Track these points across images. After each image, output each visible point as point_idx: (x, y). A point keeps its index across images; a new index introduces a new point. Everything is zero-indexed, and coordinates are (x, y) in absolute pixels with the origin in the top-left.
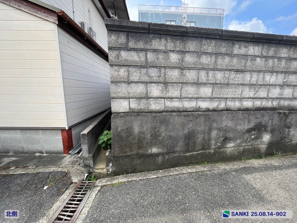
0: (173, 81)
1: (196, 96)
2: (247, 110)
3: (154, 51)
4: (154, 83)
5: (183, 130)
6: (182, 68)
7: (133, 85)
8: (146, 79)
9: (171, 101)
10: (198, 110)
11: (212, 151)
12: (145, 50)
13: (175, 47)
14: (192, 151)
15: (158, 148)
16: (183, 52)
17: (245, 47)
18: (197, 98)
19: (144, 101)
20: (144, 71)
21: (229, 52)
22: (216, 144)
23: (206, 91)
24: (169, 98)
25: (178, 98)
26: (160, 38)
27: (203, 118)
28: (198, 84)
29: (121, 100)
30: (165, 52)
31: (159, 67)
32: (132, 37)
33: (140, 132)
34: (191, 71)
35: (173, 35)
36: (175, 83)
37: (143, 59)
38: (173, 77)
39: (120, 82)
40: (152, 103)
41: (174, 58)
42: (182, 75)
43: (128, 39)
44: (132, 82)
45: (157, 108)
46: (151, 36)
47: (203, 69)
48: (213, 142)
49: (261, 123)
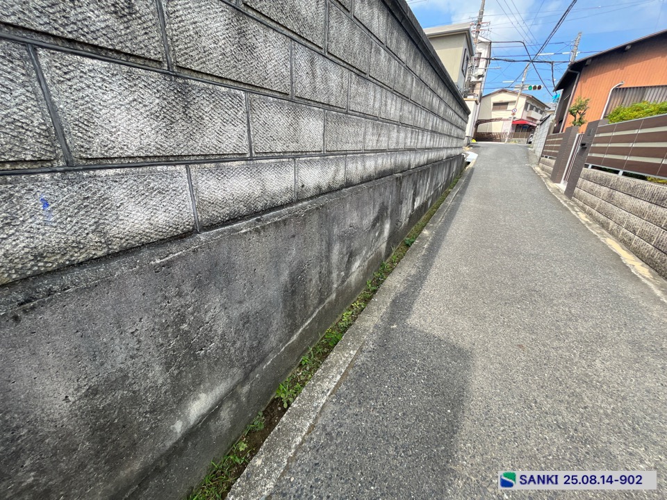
0: (210, 68)
1: (292, 146)
4: (99, 52)
6: (237, 5)
9: (221, 174)
10: (299, 197)
11: (334, 296)
15: (210, 389)
18: (296, 155)
19: (46, 190)
21: (347, 3)
22: (338, 276)
24: (206, 159)
25: (241, 157)
27: (315, 217)
28: (293, 100)
34: (271, 36)
36: (222, 80)
42: (242, 42)
47: (301, 40)
48: (334, 275)
49: (383, 203)
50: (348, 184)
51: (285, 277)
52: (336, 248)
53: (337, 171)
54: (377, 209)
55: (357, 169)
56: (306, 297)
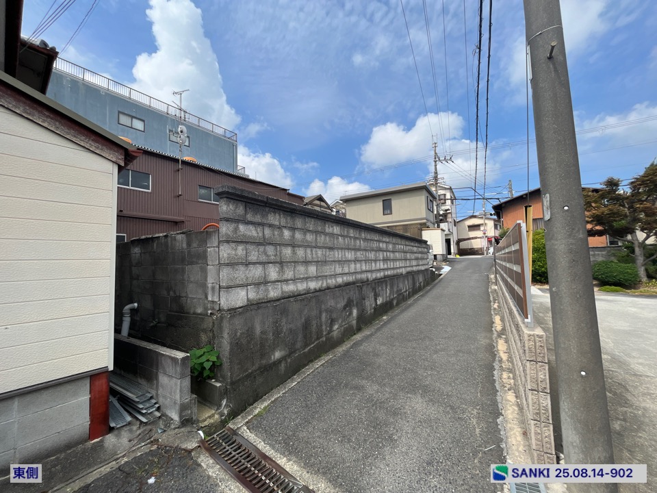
0: (288, 260)
1: (306, 276)
2: (340, 286)
3: (270, 226)
4: (271, 263)
5: (301, 318)
6: (293, 245)
7: (251, 267)
8: (263, 258)
9: (287, 284)
10: (308, 292)
11: (324, 339)
12: (262, 225)
13: (287, 223)
14: (310, 345)
15: (280, 351)
16: (293, 229)
17: (332, 227)
18: (307, 279)
19: (262, 287)
20: (261, 249)
21: (323, 231)
22: (326, 328)
23: (312, 270)
24: (285, 281)
25: (292, 280)
26: (275, 213)
27: (314, 300)
28: (306, 263)
29: (238, 290)
30: (279, 228)
31: (275, 245)
32: (250, 208)
33: (261, 332)
34: (301, 249)
35: (285, 211)
36: (289, 262)
37: (261, 234)
38: (287, 255)
39: (237, 264)
40: (270, 288)
41: (287, 233)
42: (294, 253)
43: (246, 211)
44: (250, 263)
45: (275, 295)
46: (267, 209)
47: (308, 246)
48: (324, 327)
49: (349, 298)
50: (328, 288)
51: (303, 320)
52: (324, 315)
53: (322, 283)
54: (346, 300)
55: (332, 282)
56: (311, 333)
